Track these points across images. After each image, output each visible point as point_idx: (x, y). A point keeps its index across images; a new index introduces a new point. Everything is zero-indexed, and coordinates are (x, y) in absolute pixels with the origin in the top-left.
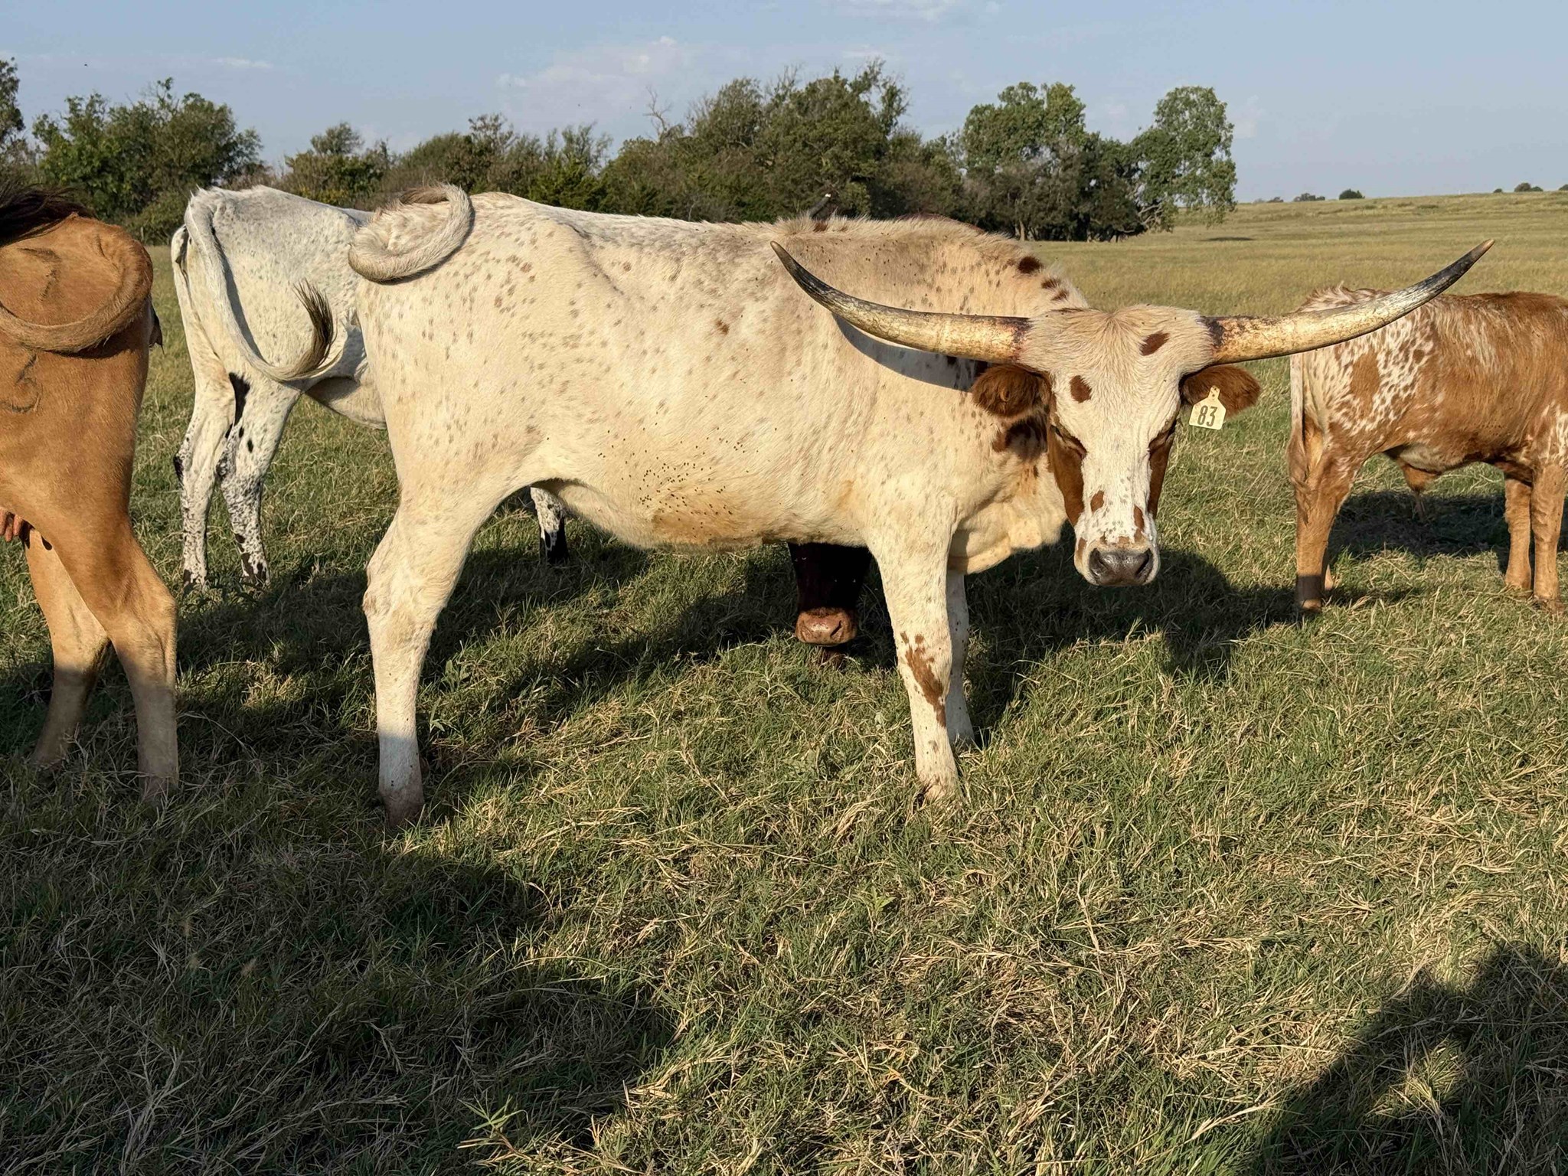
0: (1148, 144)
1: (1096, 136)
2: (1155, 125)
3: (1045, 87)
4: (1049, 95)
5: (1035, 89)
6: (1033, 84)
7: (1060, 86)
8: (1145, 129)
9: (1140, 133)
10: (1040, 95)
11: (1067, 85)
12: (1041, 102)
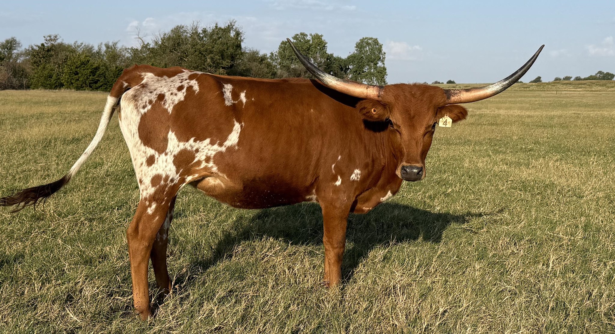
0: (352, 59)
1: (332, 55)
2: (356, 52)
3: (311, 35)
4: (312, 38)
5: (307, 35)
6: (306, 33)
7: (317, 35)
8: (352, 53)
9: (350, 54)
10: (309, 38)
11: (320, 35)
12: (309, 41)
